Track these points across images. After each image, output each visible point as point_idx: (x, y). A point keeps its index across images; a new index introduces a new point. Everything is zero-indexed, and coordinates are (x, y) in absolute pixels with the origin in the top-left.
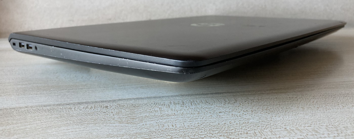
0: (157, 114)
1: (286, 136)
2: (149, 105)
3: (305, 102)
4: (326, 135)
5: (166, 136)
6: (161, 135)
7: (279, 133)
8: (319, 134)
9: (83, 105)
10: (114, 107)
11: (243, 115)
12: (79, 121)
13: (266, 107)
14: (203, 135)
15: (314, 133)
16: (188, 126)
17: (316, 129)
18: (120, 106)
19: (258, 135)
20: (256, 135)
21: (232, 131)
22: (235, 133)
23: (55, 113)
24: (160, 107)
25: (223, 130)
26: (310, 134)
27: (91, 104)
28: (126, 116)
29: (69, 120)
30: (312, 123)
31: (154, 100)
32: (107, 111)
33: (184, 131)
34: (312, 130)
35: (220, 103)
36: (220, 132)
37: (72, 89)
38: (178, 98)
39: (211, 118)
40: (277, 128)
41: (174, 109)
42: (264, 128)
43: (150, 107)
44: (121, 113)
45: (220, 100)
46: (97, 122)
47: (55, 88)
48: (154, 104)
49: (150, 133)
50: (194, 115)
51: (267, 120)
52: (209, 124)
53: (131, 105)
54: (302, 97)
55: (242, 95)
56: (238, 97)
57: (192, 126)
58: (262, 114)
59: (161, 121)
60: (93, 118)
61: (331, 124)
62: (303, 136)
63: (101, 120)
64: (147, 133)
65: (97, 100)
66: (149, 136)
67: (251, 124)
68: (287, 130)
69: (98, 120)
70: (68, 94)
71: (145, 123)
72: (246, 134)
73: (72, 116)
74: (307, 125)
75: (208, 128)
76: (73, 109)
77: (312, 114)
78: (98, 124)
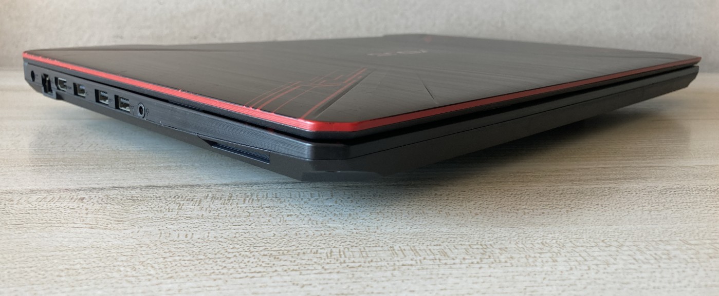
0: (169, 215)
5: (165, 252)
7: (374, 256)
9: (40, 194)
10: (96, 199)
11: (330, 221)
12: (15, 223)
14: (233, 253)
15: (438, 256)
16: (215, 237)
17: (446, 250)
18: (107, 198)
19: (333, 258)
21: (290, 248)
22: (294, 252)
24: (182, 203)
25: (275, 246)
26: (431, 257)
27: (55, 193)
28: (109, 215)
30: (446, 239)
31: (178, 191)
32: (78, 206)
33: (203, 244)
34: (439, 252)
35: (300, 200)
36: (267, 249)
38: (224, 189)
39: (266, 225)
40: (377, 246)
41: (206, 207)
42: (353, 245)
43: (164, 202)
44: (104, 210)
45: (302, 195)
46: (49, 225)
49: (137, 246)
50: (238, 220)
51: (367, 231)
52: (256, 235)
53: (130, 197)
57: (222, 237)
58: (366, 220)
62: (416, 260)
63: (58, 222)
66: (132, 251)
68: (394, 250)
72: (314, 254)
74: (436, 243)
75: (249, 241)
76: (15, 202)
77: (458, 225)
78: (49, 228)
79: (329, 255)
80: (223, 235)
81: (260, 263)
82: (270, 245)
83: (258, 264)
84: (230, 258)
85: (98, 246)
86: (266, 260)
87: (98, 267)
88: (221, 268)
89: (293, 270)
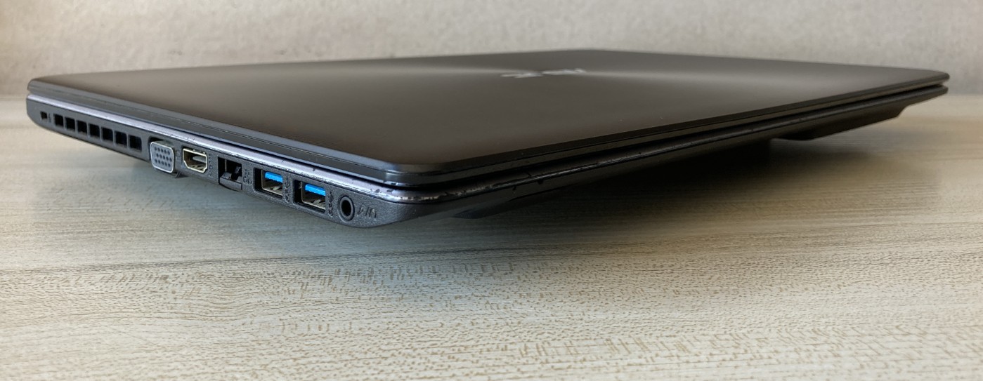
0: (290, 298)
1: (602, 357)
2: (279, 277)
3: (691, 278)
4: (703, 357)
5: (294, 351)
6: (282, 349)
7: (586, 352)
8: (687, 354)
9: (104, 272)
10: (184, 278)
11: (515, 304)
12: (77, 312)
13: (581, 287)
14: (389, 351)
15: (674, 352)
16: (360, 329)
17: (685, 343)
18: (200, 276)
19: (530, 355)
20: (527, 353)
21: (468, 343)
22: (475, 348)
23: (19, 290)
24: (305, 281)
25: (446, 339)
26: (666, 353)
27: (126, 270)
28: (207, 301)
29: (49, 309)
30: (683, 327)
31: (297, 265)
32: (161, 289)
33: (345, 340)
34: (675, 345)
35: (468, 276)
36: (436, 344)
37: (89, 232)
38: (361, 261)
39: (429, 311)
40: (588, 338)
41: (339, 287)
42: (554, 337)
43: (280, 280)
44: (198, 293)
45: (469, 268)
46: (124, 314)
47: (42, 227)
48: (294, 274)
49: (253, 343)
50: (387, 304)
51: (569, 318)
52: (417, 325)
53: (232, 274)
54: (687, 265)
55: (532, 256)
56: (521, 261)
57: (370, 329)
58: (565, 302)
59: (293, 316)
60: (119, 305)
61: (728, 333)
62: (645, 358)
63: (137, 310)
64: (247, 344)
65: (145, 261)
66: (248, 350)
67: (524, 327)
68: (612, 344)
69: (130, 310)
70: (72, 244)
71: (250, 320)
72: (502, 350)
73: (63, 300)
74: (668, 333)
75: (409, 334)
76: (72, 282)
77: (693, 307)
78: (126, 319)
79: (524, 352)
80: (370, 326)
81: (430, 365)
82: (439, 339)
83: (427, 366)
84: (386, 358)
85: (199, 344)
86: (437, 360)
87: (203, 373)
88: (376, 372)
89: (477, 374)
